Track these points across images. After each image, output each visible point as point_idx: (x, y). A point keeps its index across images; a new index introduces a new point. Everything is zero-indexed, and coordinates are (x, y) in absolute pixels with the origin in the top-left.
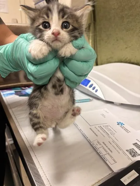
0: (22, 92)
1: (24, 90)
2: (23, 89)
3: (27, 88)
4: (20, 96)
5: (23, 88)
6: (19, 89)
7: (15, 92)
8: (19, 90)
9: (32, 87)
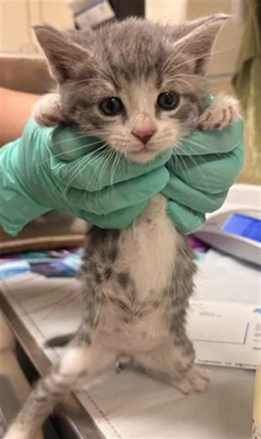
0: (53, 265)
1: (58, 260)
2: (53, 257)
3: (66, 252)
4: (50, 275)
5: (54, 253)
6: (41, 255)
7: (32, 265)
8: (41, 258)
9: (81, 251)
